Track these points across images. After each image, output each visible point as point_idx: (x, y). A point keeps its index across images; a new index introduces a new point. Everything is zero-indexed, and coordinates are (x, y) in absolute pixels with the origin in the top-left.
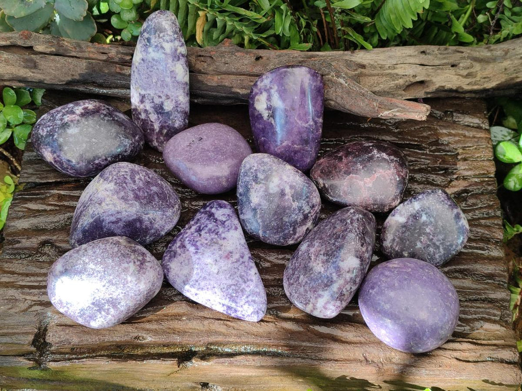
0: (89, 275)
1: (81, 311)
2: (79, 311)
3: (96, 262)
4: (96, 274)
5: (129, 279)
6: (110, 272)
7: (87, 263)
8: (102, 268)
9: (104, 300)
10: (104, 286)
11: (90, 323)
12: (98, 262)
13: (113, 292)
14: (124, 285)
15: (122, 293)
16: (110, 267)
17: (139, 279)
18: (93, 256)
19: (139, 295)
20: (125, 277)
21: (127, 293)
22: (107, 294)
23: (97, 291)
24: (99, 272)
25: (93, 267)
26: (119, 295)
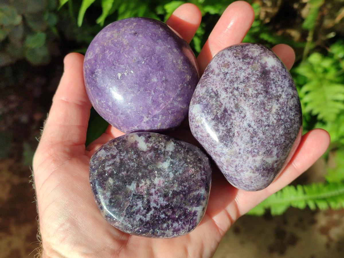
0: (264, 104)
1: (215, 93)
2: (215, 90)
3: (280, 113)
4: (265, 114)
5: (259, 158)
6: (268, 134)
7: (278, 100)
8: (273, 123)
9: (231, 124)
10: (250, 126)
11: (199, 103)
12: (280, 115)
13: (242, 137)
14: (251, 152)
15: (240, 149)
16: (273, 133)
17: (257, 170)
18: (287, 108)
19: (236, 171)
20: (261, 153)
21: (240, 155)
22: (239, 130)
23: (242, 115)
24: (268, 118)
25: (274, 111)
26: (238, 145)
